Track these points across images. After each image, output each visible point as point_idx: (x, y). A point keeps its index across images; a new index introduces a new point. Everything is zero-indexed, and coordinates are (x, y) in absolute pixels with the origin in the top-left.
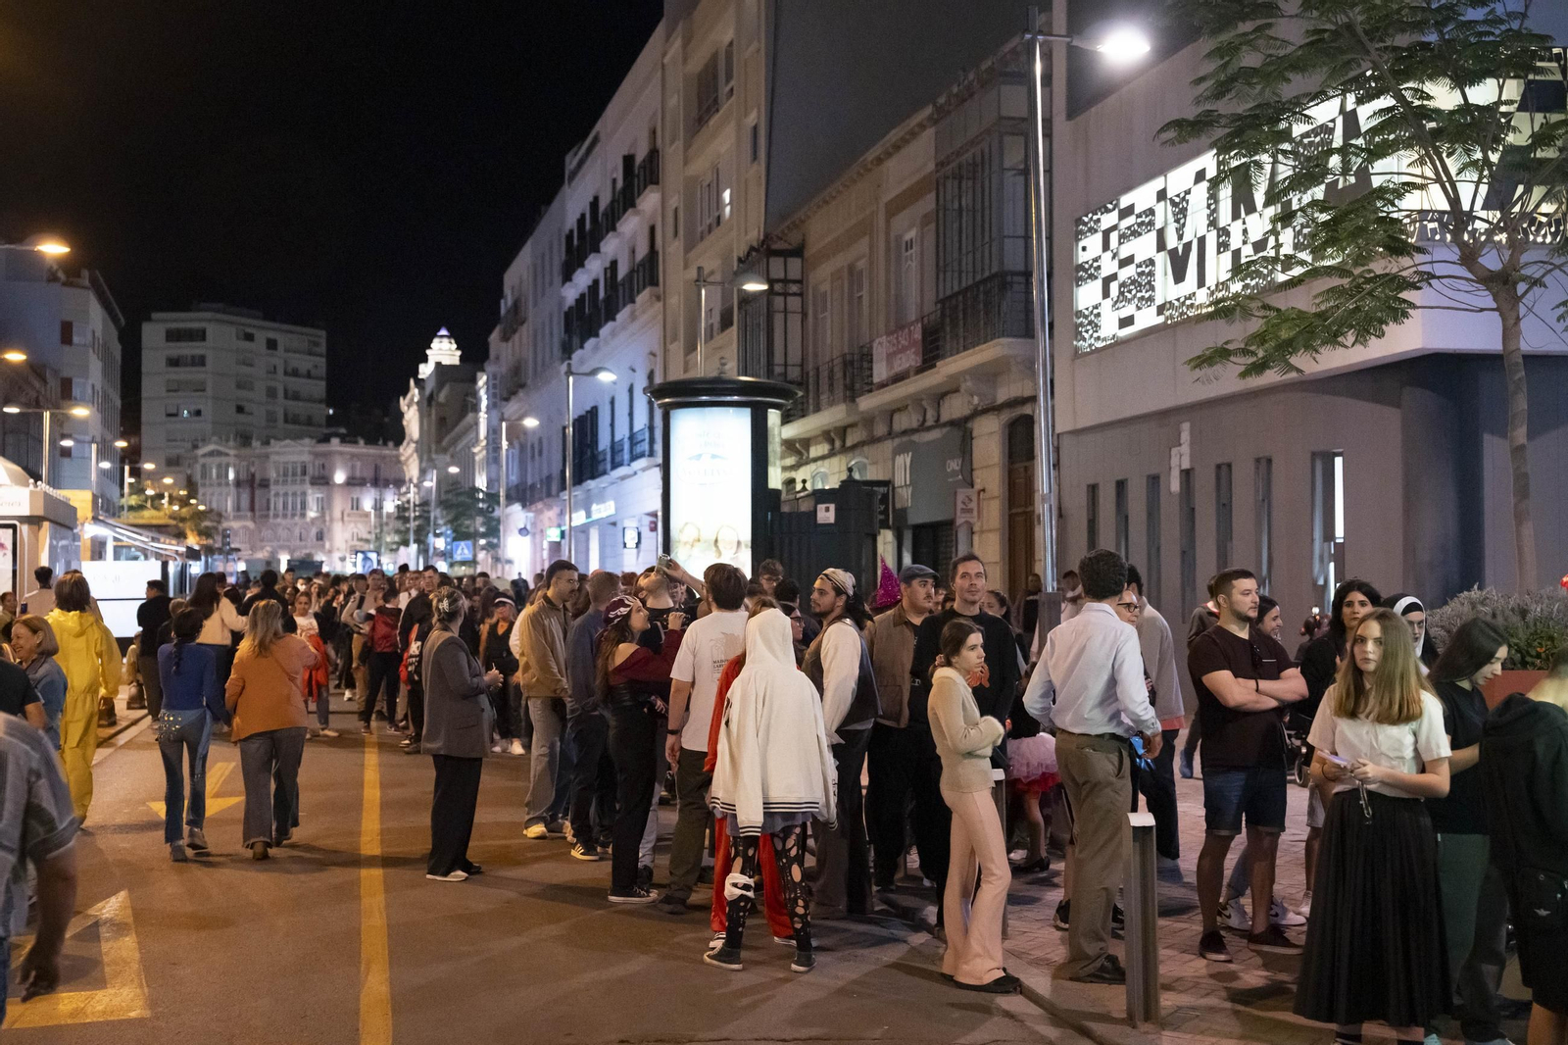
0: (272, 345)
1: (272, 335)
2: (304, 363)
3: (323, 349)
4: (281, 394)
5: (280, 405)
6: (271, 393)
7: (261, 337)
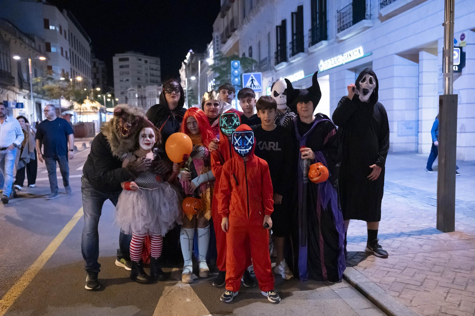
0: (146, 62)
1: (146, 59)
2: (155, 66)
3: (159, 63)
4: (149, 74)
5: (149, 78)
6: (146, 74)
7: (143, 60)
